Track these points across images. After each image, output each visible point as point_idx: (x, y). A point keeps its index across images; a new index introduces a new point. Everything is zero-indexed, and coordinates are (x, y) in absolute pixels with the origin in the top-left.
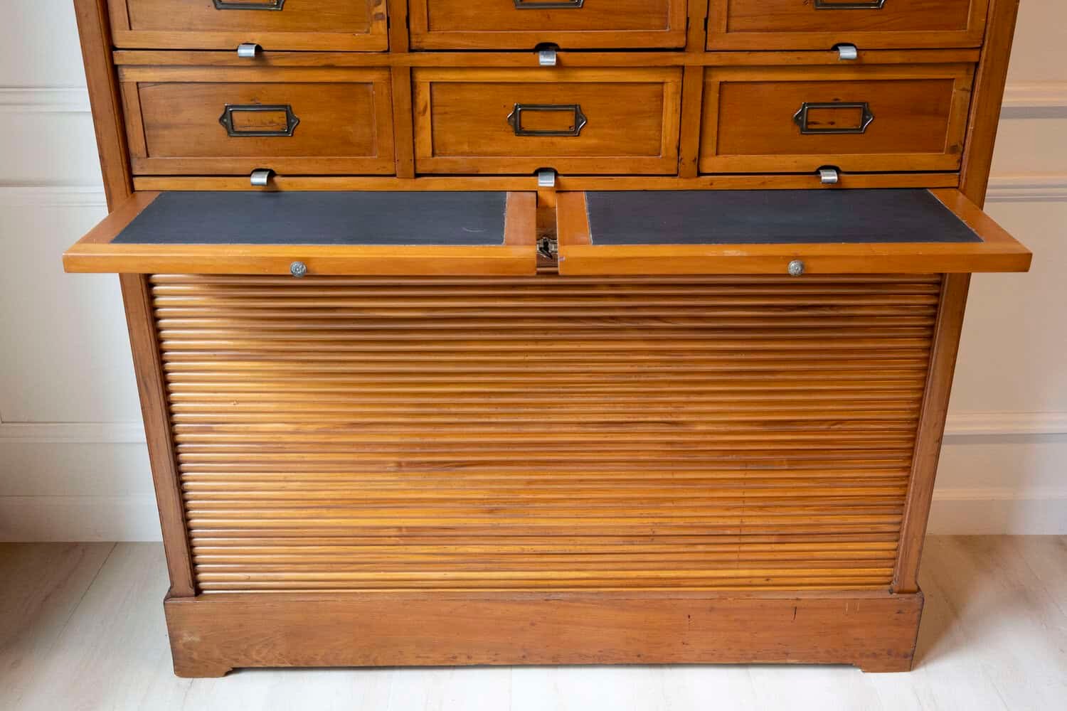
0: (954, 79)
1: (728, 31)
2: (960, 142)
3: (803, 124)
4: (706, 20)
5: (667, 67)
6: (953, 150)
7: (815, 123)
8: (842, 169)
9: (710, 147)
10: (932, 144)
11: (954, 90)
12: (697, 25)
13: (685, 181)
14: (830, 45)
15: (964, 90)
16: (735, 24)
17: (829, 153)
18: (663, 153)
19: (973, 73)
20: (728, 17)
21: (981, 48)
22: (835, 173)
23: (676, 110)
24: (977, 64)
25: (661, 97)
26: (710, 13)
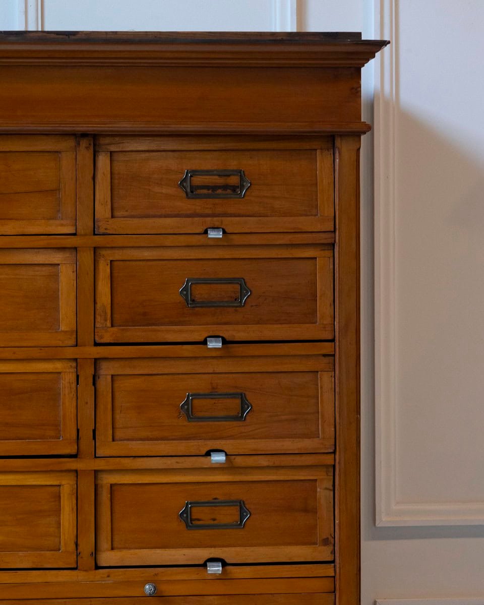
0: (316, 480)
1: (113, 440)
2: (331, 535)
3: (188, 519)
4: (94, 431)
5: (61, 471)
6: (326, 542)
7: (199, 520)
8: (228, 561)
9: (105, 544)
10: (306, 538)
11: (318, 490)
12: (86, 434)
13: (84, 573)
14: (204, 452)
15: (326, 489)
16: (119, 434)
17: (215, 547)
18: (62, 549)
19: (332, 474)
20: (113, 428)
21: (334, 452)
22: (220, 564)
23: (73, 509)
24: (334, 466)
25: (59, 497)
26: (97, 425)
